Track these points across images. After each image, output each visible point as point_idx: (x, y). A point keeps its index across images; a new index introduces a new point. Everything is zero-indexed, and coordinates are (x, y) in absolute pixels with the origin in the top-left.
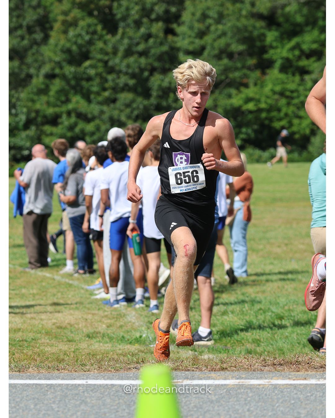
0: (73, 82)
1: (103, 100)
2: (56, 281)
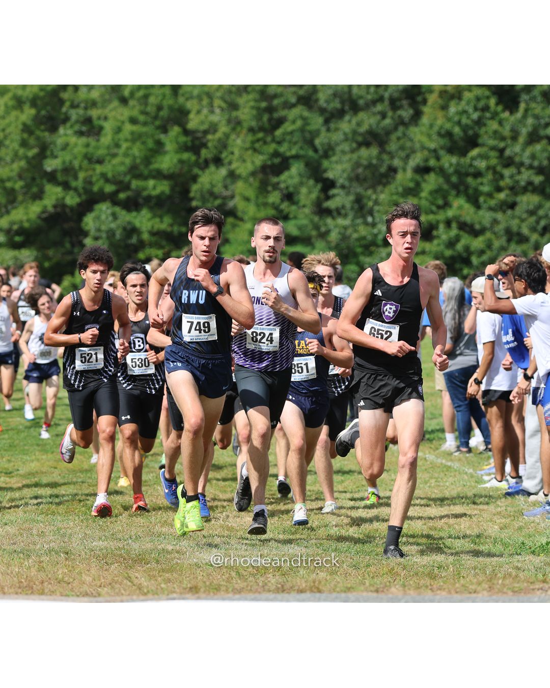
0: (454, 179)
1: (496, 205)
2: (428, 463)
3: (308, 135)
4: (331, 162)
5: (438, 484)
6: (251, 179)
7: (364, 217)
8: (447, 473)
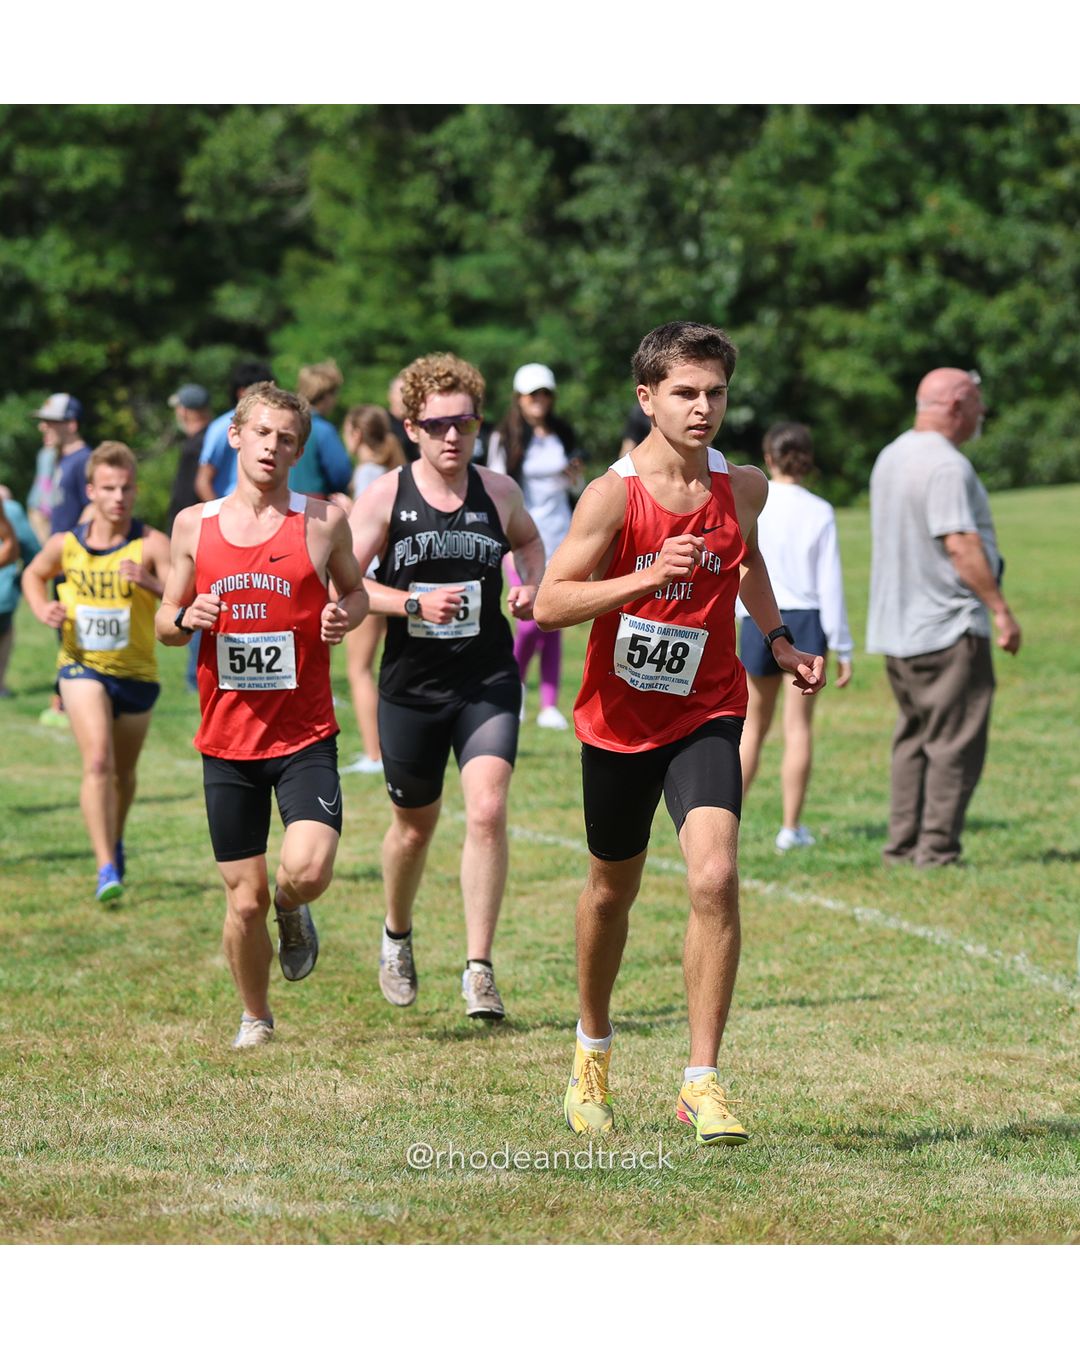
1: (1047, 203)
2: (862, 930)
5: (889, 987)
6: (354, 142)
7: (674, 243)
8: (913, 958)
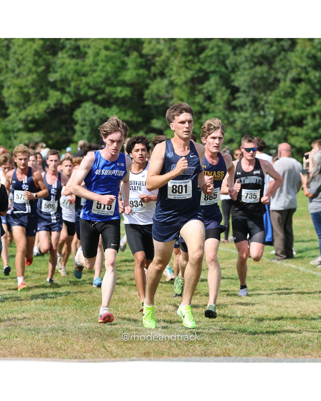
0: (318, 87)
2: (301, 272)
3: (221, 58)
4: (236, 75)
5: (307, 286)
6: (184, 87)
7: (258, 111)
8: (313, 279)
